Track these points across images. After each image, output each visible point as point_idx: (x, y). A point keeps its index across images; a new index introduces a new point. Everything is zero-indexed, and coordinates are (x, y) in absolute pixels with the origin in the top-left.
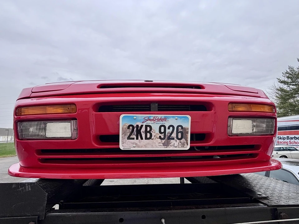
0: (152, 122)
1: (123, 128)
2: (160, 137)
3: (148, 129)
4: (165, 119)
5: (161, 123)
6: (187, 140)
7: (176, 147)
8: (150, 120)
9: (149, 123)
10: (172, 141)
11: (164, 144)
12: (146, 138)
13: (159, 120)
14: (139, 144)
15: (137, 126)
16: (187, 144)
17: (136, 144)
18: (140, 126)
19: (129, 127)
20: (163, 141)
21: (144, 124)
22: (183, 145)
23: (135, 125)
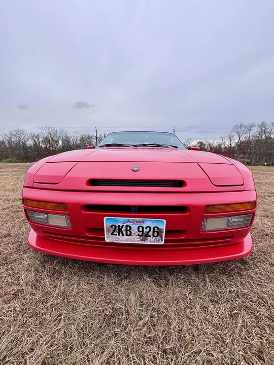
0: (132, 223)
1: (107, 227)
2: (139, 235)
3: (128, 228)
4: (143, 222)
5: (139, 224)
6: (162, 238)
7: (152, 242)
8: (129, 222)
9: (128, 224)
10: (149, 237)
11: (142, 240)
12: (127, 235)
13: (137, 222)
14: (120, 238)
15: (119, 226)
16: (162, 240)
17: (118, 238)
18: (121, 226)
19: (112, 227)
20: (141, 238)
21: (125, 225)
22: (158, 241)
23: (117, 225)
